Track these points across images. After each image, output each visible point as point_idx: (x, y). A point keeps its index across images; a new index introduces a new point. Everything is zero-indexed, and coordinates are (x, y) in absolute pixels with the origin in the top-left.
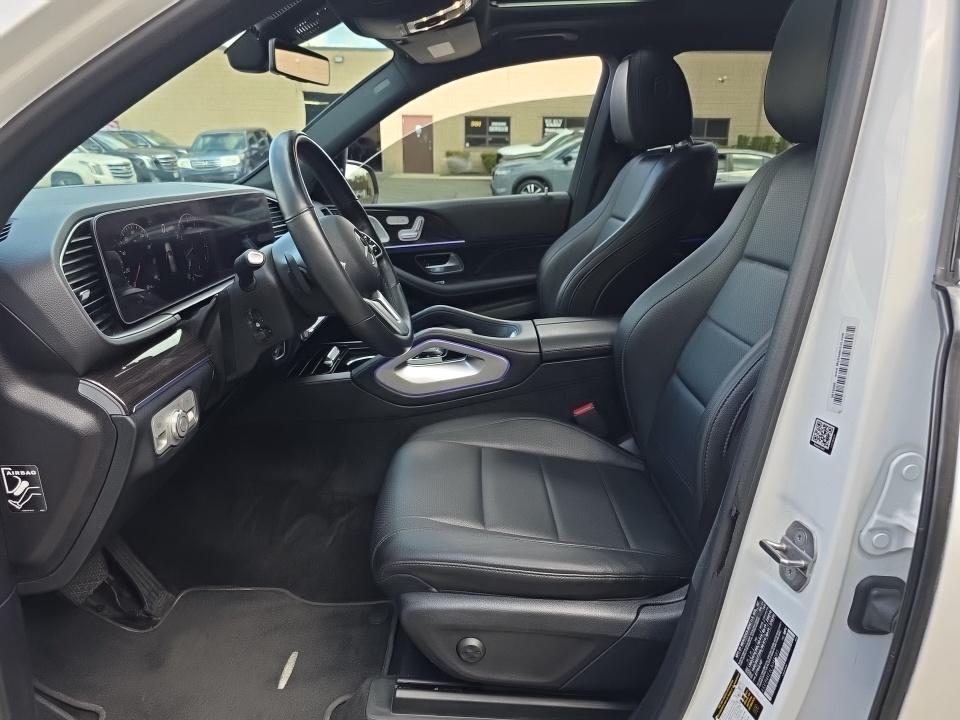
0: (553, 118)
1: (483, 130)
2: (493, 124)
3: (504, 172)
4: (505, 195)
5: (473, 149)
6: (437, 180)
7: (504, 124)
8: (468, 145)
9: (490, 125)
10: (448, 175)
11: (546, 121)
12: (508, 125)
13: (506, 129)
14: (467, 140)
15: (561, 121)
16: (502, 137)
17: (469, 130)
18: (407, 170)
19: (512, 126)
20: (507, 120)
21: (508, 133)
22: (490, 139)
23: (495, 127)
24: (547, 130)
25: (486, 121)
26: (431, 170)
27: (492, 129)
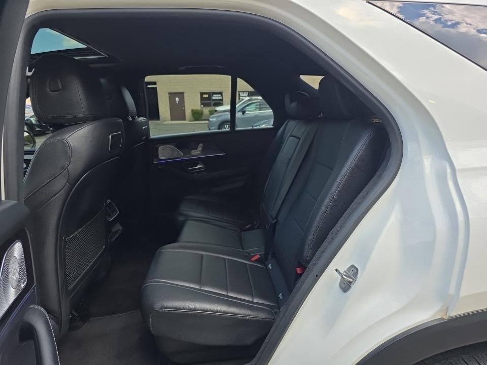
0: (243, 92)
1: (209, 98)
2: (214, 95)
3: (214, 119)
4: (214, 130)
5: (205, 108)
6: (187, 124)
7: (220, 95)
8: (202, 106)
9: (213, 96)
10: (193, 121)
11: (240, 93)
12: (222, 96)
13: (221, 98)
14: (202, 104)
15: (247, 93)
16: (218, 101)
17: (202, 99)
18: (172, 119)
19: (223, 97)
20: (221, 93)
21: (222, 100)
22: (213, 103)
23: (215, 97)
24: (241, 97)
25: (211, 94)
26: (184, 119)
27: (214, 98)
